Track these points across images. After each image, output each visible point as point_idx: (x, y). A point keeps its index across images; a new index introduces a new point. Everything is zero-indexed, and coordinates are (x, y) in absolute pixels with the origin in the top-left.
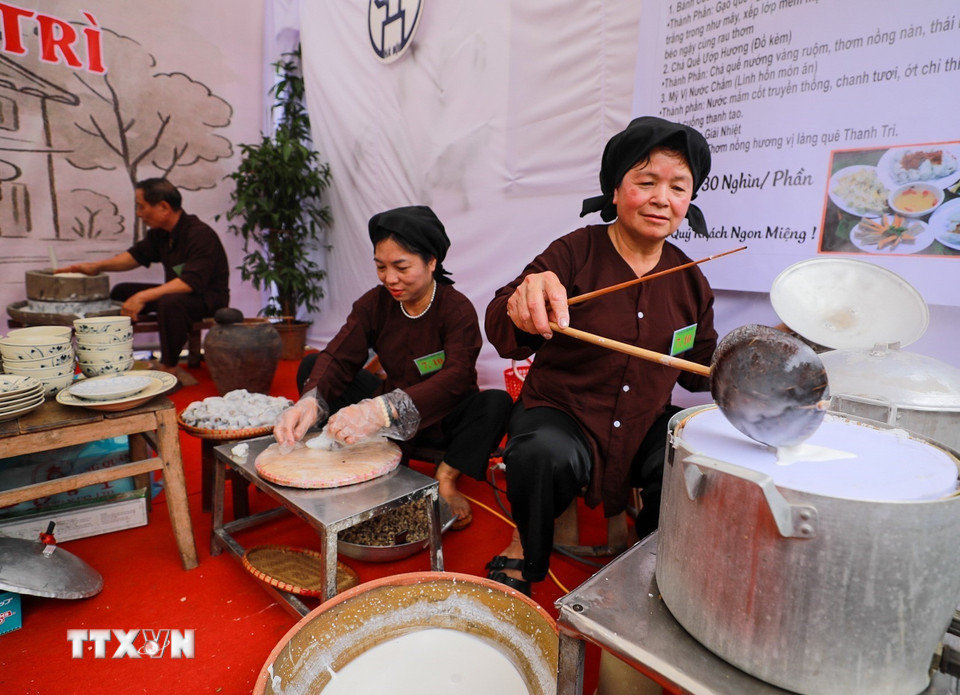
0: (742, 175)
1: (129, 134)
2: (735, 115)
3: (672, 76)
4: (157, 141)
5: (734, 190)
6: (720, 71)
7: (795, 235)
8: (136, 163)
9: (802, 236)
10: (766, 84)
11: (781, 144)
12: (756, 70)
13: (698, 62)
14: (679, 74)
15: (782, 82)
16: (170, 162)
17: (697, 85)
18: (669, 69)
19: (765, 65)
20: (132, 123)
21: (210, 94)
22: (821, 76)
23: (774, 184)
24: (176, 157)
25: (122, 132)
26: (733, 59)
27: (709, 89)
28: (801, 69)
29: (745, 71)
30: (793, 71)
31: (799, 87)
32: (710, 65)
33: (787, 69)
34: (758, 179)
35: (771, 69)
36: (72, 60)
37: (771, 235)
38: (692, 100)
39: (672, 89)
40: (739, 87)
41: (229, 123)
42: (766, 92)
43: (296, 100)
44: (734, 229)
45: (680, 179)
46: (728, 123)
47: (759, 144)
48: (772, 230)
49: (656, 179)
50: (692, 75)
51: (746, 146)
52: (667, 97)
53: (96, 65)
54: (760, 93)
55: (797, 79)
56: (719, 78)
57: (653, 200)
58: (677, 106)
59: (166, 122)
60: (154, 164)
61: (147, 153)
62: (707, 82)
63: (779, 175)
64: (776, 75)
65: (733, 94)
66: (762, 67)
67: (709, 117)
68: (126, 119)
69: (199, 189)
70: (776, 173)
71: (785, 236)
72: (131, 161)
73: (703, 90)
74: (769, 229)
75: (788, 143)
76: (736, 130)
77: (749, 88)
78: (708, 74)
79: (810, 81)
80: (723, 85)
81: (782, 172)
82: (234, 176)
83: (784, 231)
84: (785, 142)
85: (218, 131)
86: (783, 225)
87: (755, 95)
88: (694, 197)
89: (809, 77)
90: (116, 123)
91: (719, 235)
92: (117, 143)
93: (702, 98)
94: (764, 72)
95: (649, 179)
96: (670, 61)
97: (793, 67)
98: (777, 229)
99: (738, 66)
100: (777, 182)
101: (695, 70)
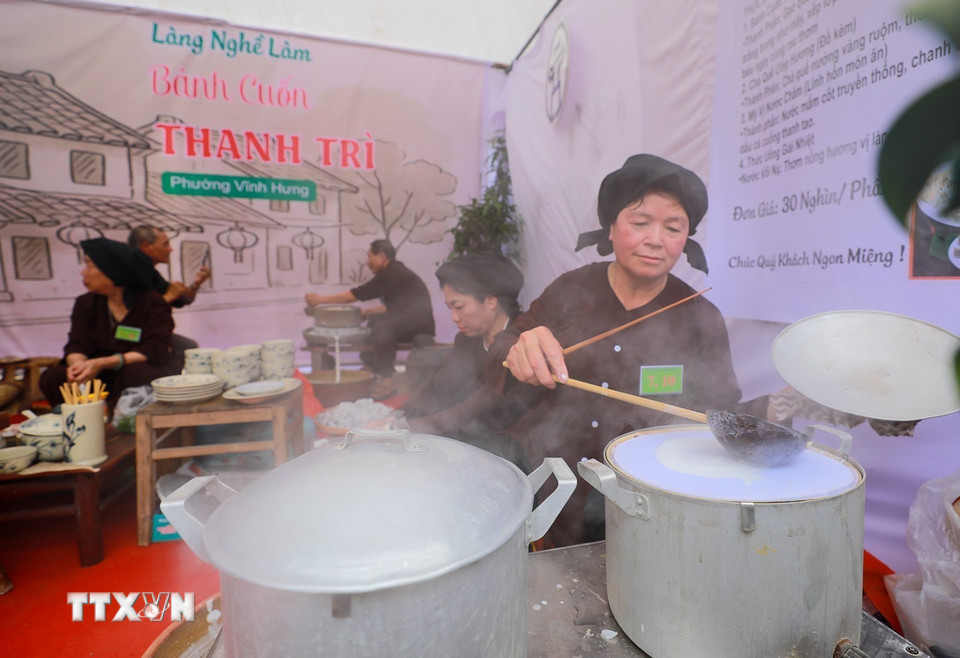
0: (819, 190)
1: (387, 208)
2: (807, 124)
3: (750, 94)
4: (404, 210)
5: (812, 209)
6: (790, 79)
7: (879, 257)
8: (390, 227)
9: (889, 258)
10: (835, 84)
11: (855, 149)
12: (823, 71)
13: (771, 74)
14: (756, 91)
15: (849, 78)
16: (411, 225)
17: (771, 98)
18: (747, 88)
19: (832, 62)
20: (389, 200)
21: (441, 171)
22: (892, 60)
23: (852, 198)
24: (416, 221)
25: (383, 206)
26: (801, 65)
27: (782, 101)
28: (869, 58)
29: (814, 74)
30: (862, 61)
31: (869, 78)
32: (782, 74)
33: (855, 61)
34: (835, 193)
35: (838, 65)
36: (357, 164)
37: (853, 259)
38: (768, 116)
39: (751, 108)
40: (808, 93)
41: (454, 190)
42: (836, 93)
43: (504, 165)
44: (815, 255)
45: (675, 219)
46: (802, 134)
47: (833, 152)
48: (854, 253)
49: (649, 220)
50: (767, 89)
51: (819, 157)
52: (747, 117)
53: (370, 165)
54: (829, 96)
55: (866, 71)
56: (790, 88)
57: (647, 241)
58: (756, 125)
59: (410, 196)
60: (402, 227)
61: (397, 220)
62: (780, 94)
63: (857, 185)
64: (844, 72)
65: (804, 102)
66: (829, 67)
67: (785, 131)
68: (385, 198)
69: (431, 242)
70: (853, 184)
71: (868, 260)
72: (387, 226)
73: (778, 102)
74: (851, 253)
75: (863, 146)
76: (810, 140)
77: (818, 92)
78: (780, 86)
79: (881, 69)
80: (794, 95)
81: (858, 182)
82: (453, 230)
83: (866, 254)
84: (859, 145)
85: (446, 198)
86: (865, 245)
87: (825, 98)
88: (692, 232)
89: (879, 65)
90: (379, 202)
91: (801, 262)
92: (379, 214)
93: (777, 112)
94: (831, 71)
95: (642, 220)
96: (747, 80)
97: (860, 58)
98: (859, 250)
99: (805, 71)
100: (855, 194)
101: (769, 83)
